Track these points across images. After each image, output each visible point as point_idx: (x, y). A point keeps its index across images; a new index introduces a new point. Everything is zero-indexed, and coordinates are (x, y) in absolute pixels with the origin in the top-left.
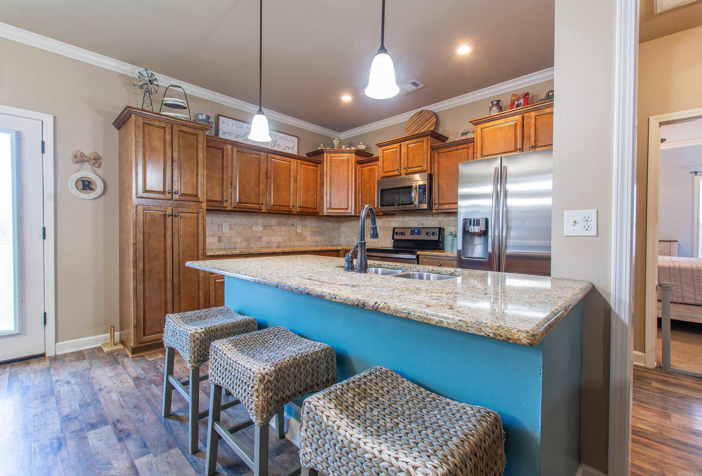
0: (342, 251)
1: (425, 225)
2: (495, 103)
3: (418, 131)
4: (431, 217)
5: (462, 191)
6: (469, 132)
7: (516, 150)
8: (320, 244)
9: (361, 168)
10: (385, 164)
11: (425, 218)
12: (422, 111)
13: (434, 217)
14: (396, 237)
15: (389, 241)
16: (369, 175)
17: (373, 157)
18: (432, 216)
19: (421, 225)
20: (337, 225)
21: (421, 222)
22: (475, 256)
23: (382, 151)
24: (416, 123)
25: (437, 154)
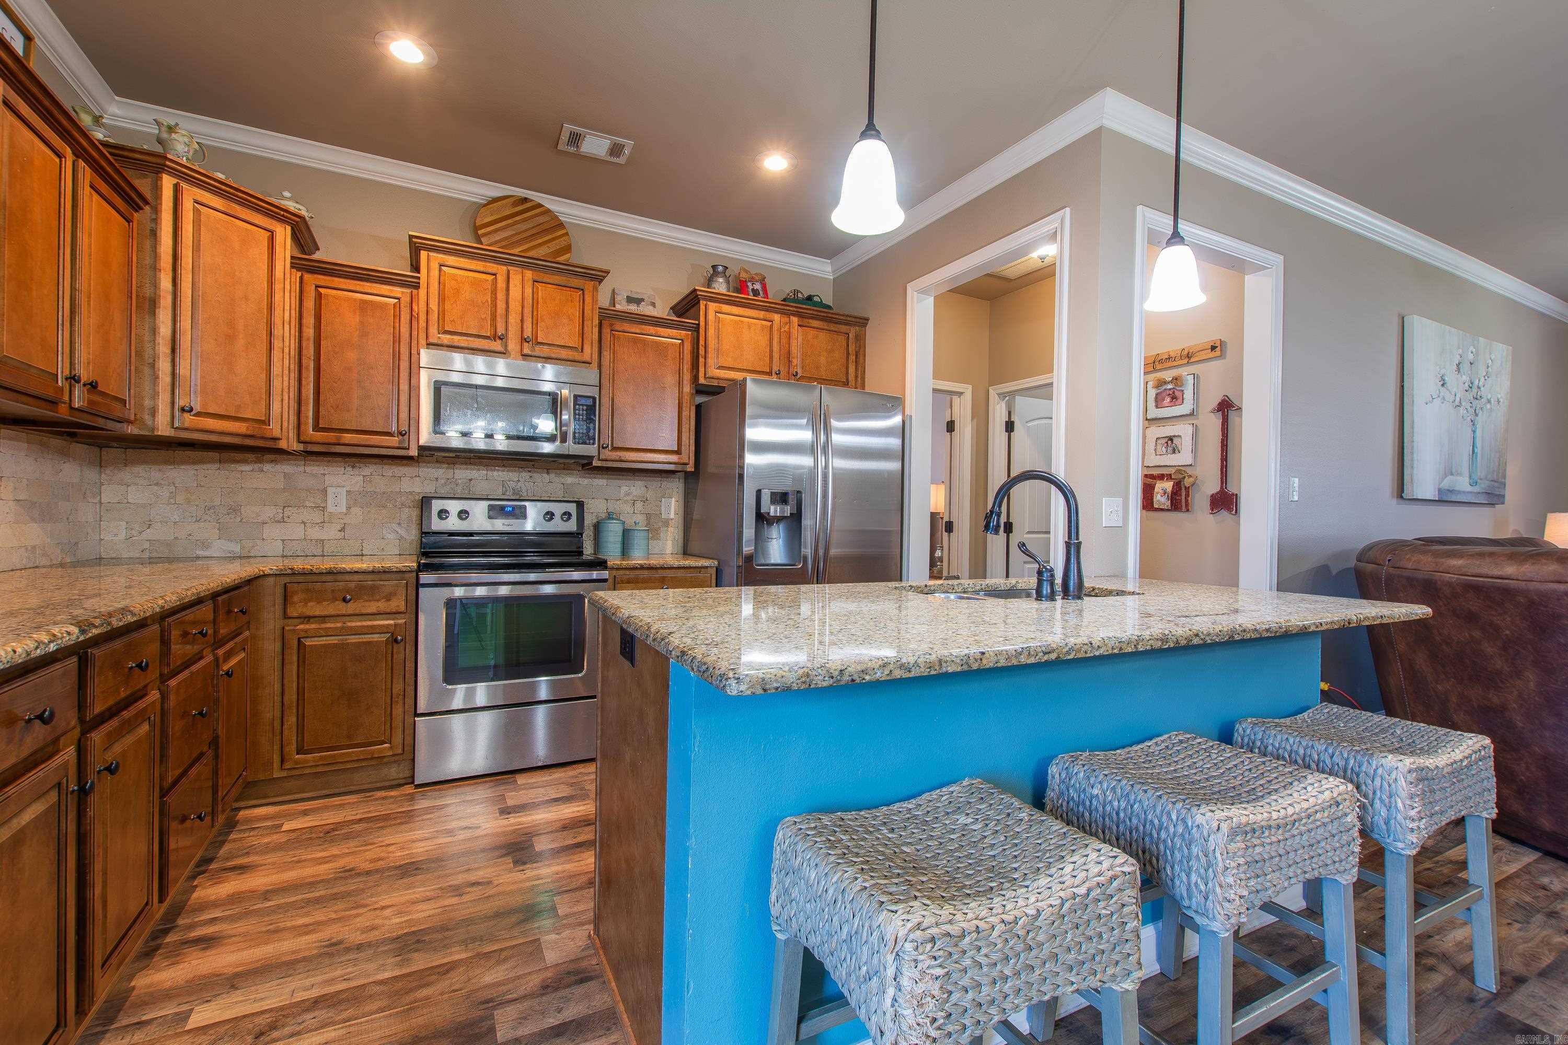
0: (272, 579)
1: (525, 494)
2: (720, 269)
3: (521, 249)
4: (545, 475)
5: (754, 433)
6: (642, 300)
7: (770, 373)
8: (44, 561)
9: (317, 287)
10: (448, 306)
11: (525, 475)
12: (526, 200)
13: (553, 475)
14: (437, 525)
15: (391, 536)
16: (362, 323)
17: (315, 257)
18: (548, 473)
19: (513, 494)
20: (91, 474)
21: (512, 484)
22: (772, 562)
23: (437, 266)
24: (510, 221)
25: (609, 331)
